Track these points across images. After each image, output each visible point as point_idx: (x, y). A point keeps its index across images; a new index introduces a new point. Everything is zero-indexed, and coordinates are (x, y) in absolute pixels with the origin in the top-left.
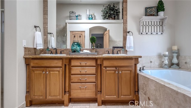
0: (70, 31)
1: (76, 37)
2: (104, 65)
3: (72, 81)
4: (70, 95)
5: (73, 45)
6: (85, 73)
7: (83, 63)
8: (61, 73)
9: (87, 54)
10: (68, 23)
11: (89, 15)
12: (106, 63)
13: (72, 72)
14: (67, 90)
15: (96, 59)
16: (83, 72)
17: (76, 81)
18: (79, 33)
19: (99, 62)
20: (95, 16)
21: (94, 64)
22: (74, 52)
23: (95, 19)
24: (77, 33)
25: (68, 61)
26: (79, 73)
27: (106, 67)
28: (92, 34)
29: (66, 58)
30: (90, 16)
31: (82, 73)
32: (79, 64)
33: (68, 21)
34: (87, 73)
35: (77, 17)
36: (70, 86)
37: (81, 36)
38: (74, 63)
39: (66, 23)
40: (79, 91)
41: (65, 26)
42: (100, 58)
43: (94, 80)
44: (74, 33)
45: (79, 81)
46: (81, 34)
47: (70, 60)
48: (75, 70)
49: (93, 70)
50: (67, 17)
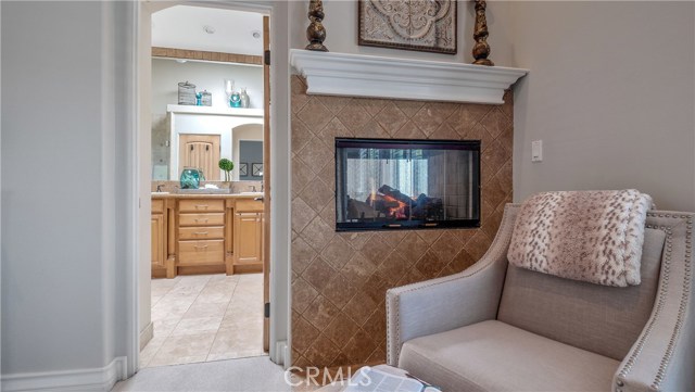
0: (180, 135)
1: (196, 150)
2: (238, 209)
3: (181, 237)
4: (177, 261)
5: (184, 174)
6: (204, 223)
7: (202, 206)
8: (161, 222)
9: (211, 191)
10: (175, 113)
11: (233, 96)
12: (240, 206)
13: (182, 222)
14: (172, 250)
15: (224, 200)
16: (202, 221)
17: (188, 236)
18: (205, 138)
19: (229, 205)
20: (248, 99)
21: (221, 208)
22: (186, 187)
23: (248, 107)
24: (198, 138)
25: (173, 202)
26: (194, 222)
27: (240, 212)
28: (241, 142)
29: (170, 199)
30: (235, 98)
31: (199, 223)
32: (194, 209)
33: (173, 107)
34: (209, 223)
35: (200, 99)
36: (177, 245)
37: (210, 148)
38: (183, 206)
39: (169, 113)
40: (195, 253)
41: (164, 117)
42: (231, 198)
43: (221, 235)
44: (191, 138)
45: (194, 237)
46: (210, 142)
47: (178, 201)
48: (185, 219)
49: (219, 218)
50: (173, 94)
